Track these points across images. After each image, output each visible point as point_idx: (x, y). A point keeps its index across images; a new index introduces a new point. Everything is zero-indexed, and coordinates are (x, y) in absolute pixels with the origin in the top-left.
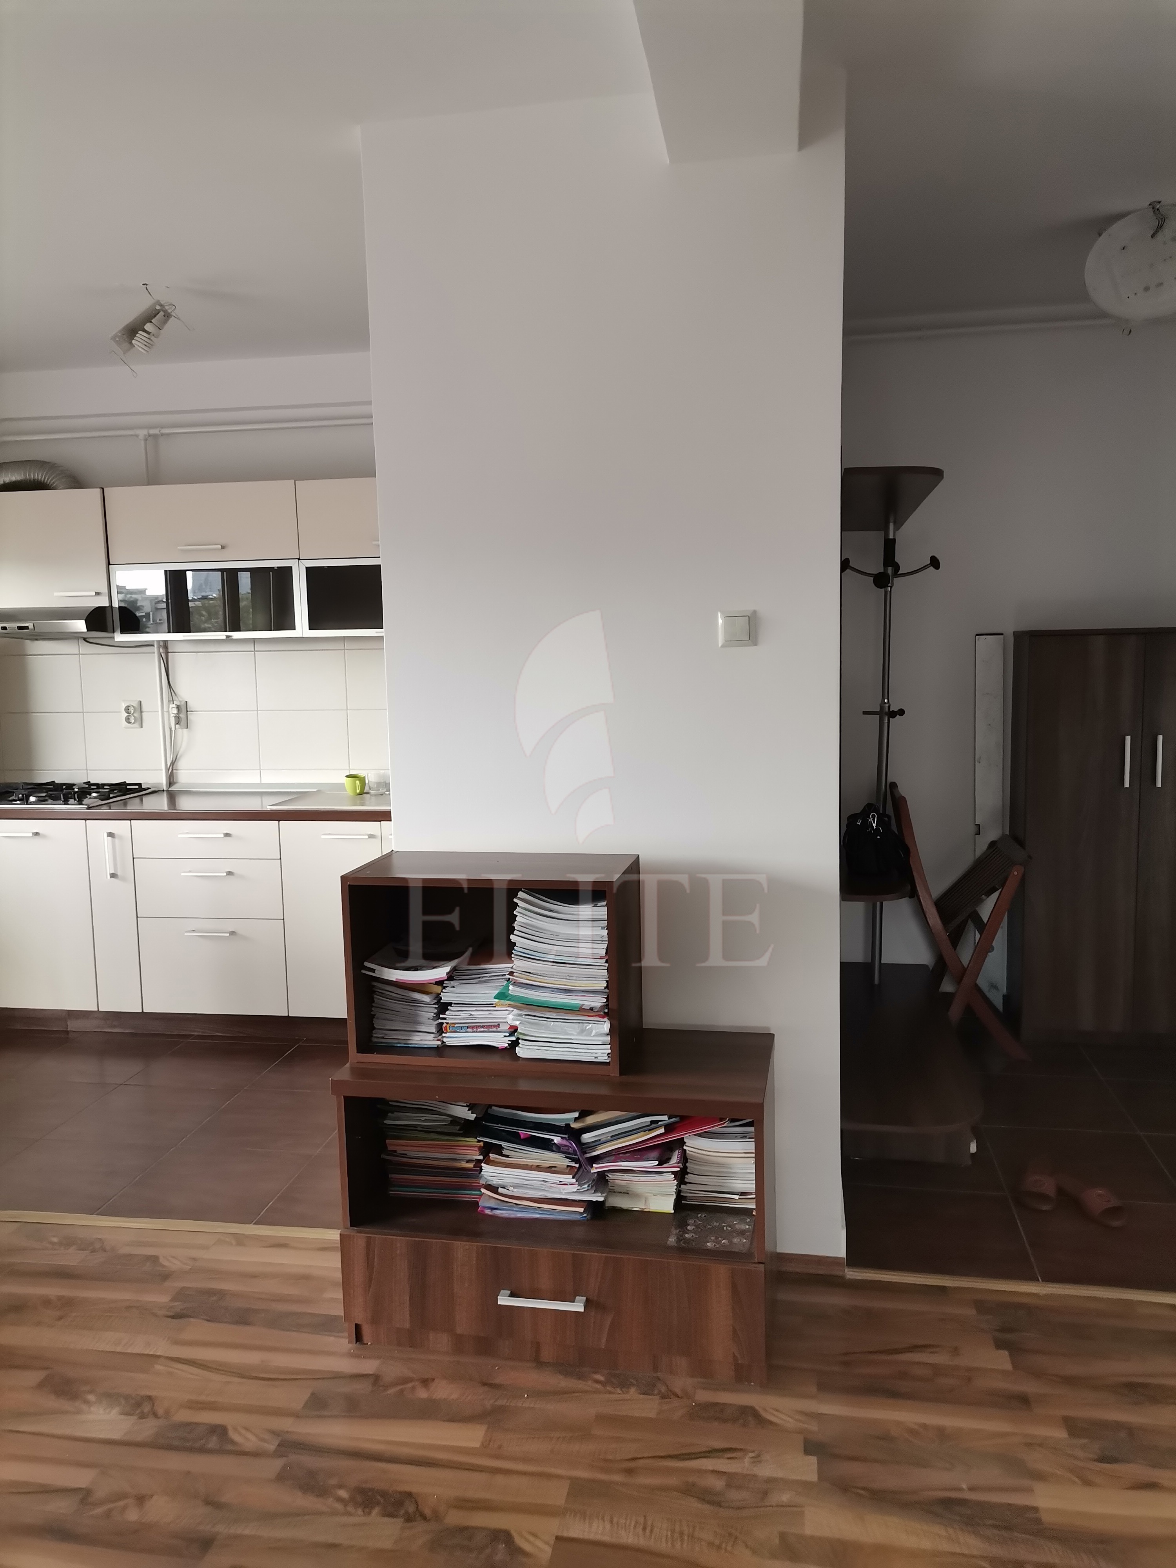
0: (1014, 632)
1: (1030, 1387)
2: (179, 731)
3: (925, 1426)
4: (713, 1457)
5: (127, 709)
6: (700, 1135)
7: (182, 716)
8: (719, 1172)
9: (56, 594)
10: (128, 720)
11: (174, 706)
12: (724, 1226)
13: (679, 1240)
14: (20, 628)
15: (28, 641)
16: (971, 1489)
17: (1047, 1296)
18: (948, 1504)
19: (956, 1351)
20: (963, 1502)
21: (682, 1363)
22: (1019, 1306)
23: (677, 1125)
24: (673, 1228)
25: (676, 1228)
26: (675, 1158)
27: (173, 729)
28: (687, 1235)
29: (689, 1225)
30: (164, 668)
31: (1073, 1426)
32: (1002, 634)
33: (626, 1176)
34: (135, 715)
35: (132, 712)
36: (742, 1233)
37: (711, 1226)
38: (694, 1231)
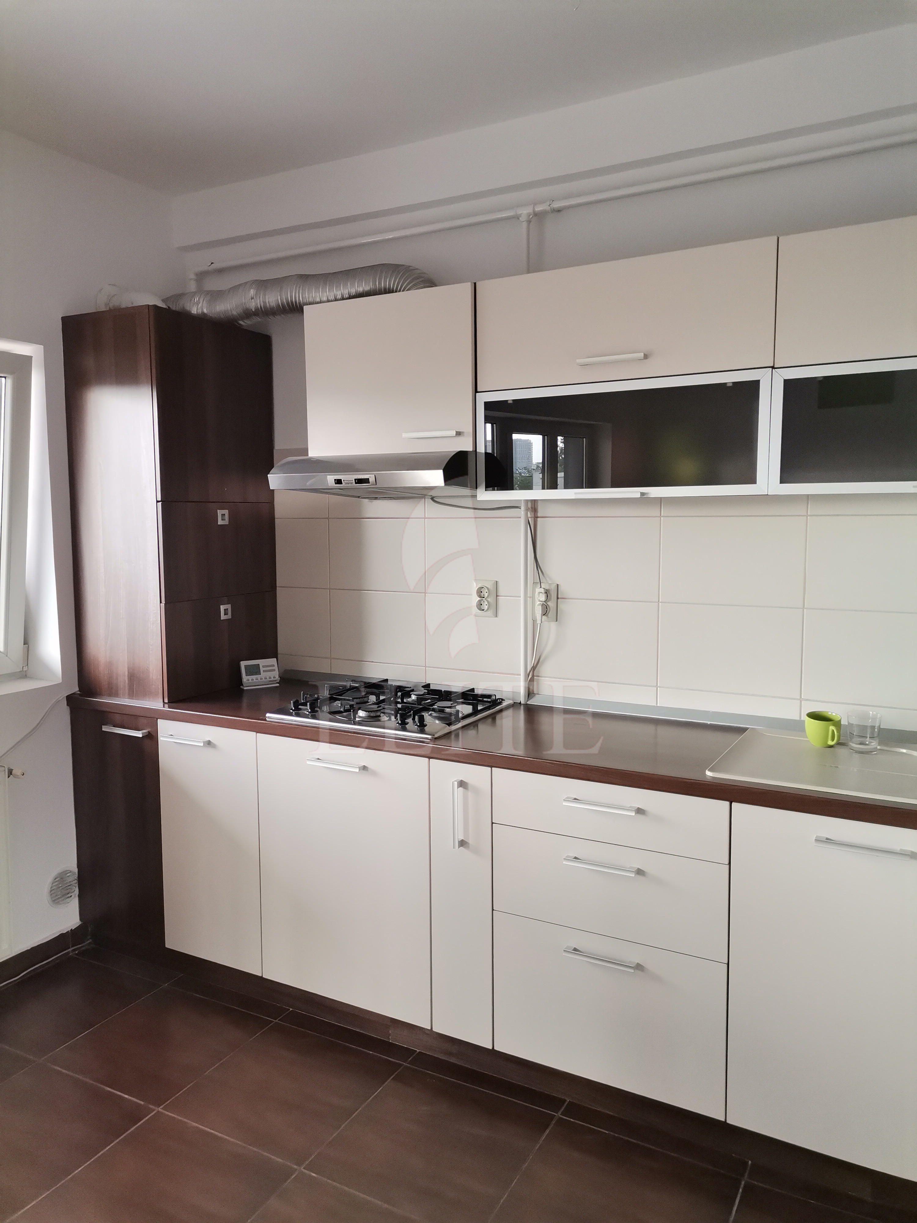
2: (546, 624)
5: (480, 592)
7: (552, 604)
9: (405, 435)
10: (480, 606)
11: (542, 590)
14: (359, 481)
15: (367, 500)
27: (539, 622)
30: (531, 538)
34: (489, 600)
35: (486, 595)
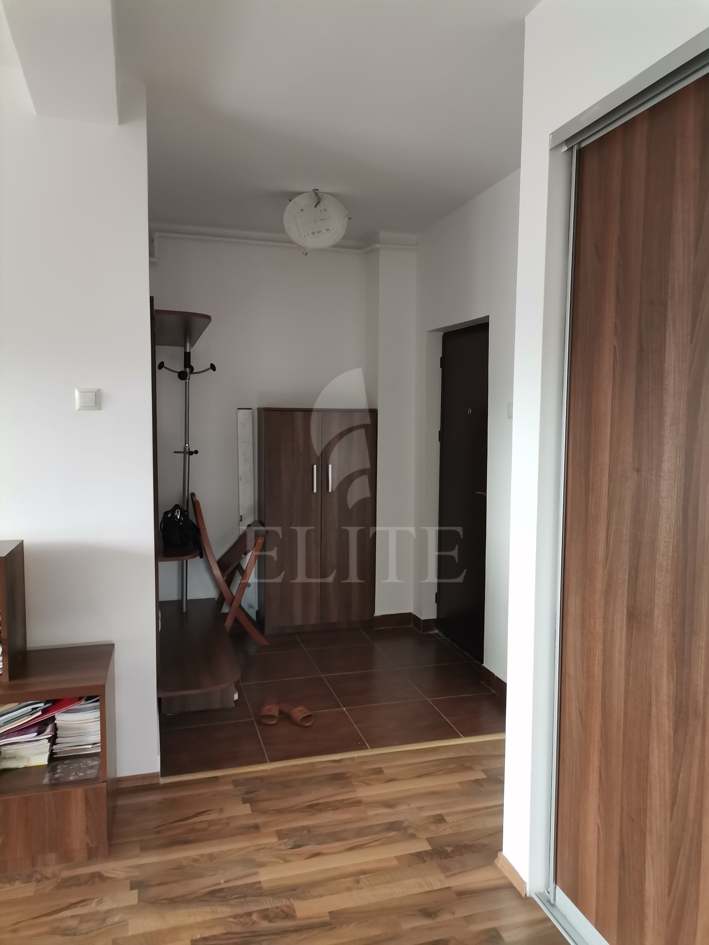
0: (258, 408)
1: (260, 820)
3: (202, 855)
4: (71, 908)
6: (66, 712)
8: (79, 733)
12: (82, 765)
13: (50, 779)
16: (226, 882)
17: (272, 770)
18: (212, 893)
19: (221, 810)
20: (221, 890)
21: (52, 857)
22: (256, 778)
23: (49, 709)
24: (47, 773)
25: (49, 773)
26: (49, 729)
28: (56, 776)
29: (58, 769)
31: (280, 835)
32: (251, 409)
33: (14, 747)
36: (92, 767)
37: (72, 767)
38: (61, 772)
